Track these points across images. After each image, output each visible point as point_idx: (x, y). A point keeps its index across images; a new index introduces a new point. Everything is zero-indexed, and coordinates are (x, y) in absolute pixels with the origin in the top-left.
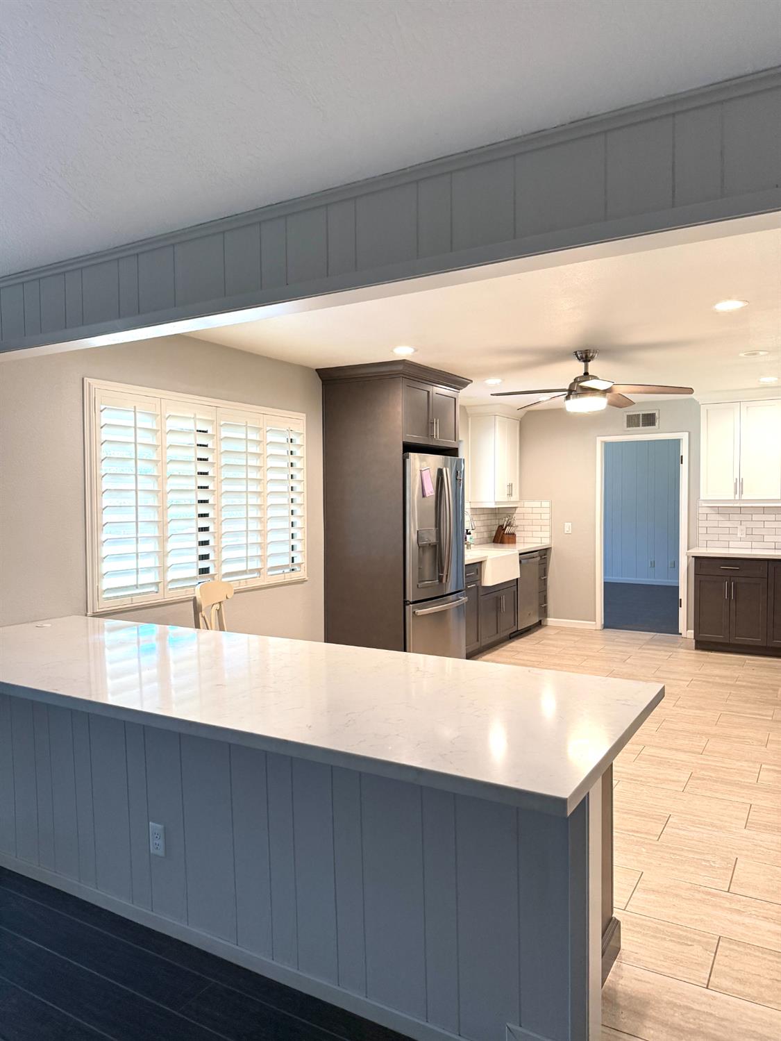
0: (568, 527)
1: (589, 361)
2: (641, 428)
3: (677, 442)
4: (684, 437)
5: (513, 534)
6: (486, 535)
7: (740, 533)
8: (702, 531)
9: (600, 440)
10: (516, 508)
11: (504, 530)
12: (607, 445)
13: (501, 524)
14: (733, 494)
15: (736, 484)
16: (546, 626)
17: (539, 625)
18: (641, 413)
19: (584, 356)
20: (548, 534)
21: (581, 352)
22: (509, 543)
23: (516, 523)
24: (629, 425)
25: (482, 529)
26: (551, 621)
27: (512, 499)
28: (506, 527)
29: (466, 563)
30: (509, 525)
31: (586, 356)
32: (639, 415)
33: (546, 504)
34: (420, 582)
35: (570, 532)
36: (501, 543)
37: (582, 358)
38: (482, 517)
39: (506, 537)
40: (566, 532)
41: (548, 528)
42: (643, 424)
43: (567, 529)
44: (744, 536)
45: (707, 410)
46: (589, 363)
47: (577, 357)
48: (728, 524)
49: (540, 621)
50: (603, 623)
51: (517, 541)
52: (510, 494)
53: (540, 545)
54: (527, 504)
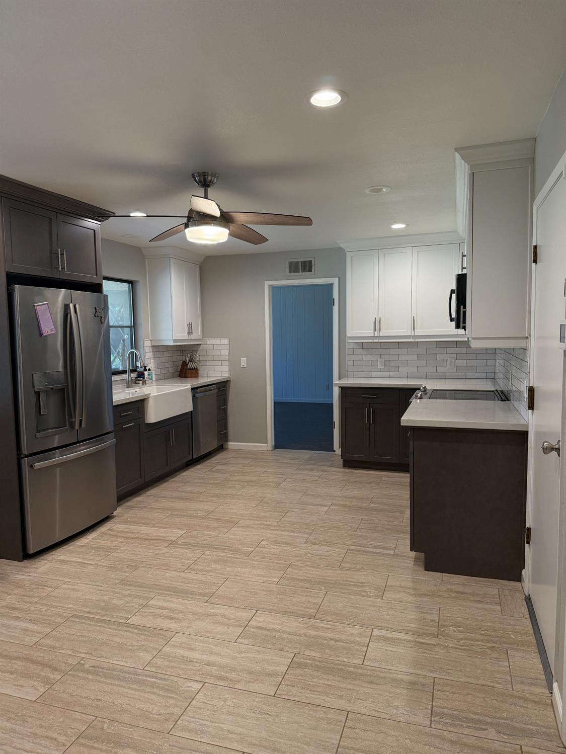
0: (244, 361)
1: (209, 186)
2: (300, 273)
3: (330, 286)
4: (335, 281)
5: (196, 370)
6: (171, 370)
7: (380, 366)
8: (350, 363)
9: (267, 284)
10: (199, 345)
11: (187, 365)
12: (273, 289)
13: (184, 360)
14: (373, 331)
15: (375, 323)
16: (227, 449)
17: (221, 448)
18: (300, 260)
19: (202, 180)
20: (227, 368)
21: (199, 174)
22: (191, 377)
23: (198, 359)
24: (290, 271)
25: (167, 365)
26: (231, 445)
27: (193, 337)
28: (188, 363)
29: (114, 404)
30: (191, 360)
31: (205, 180)
32: (298, 262)
33: (226, 341)
34: (38, 432)
35: (245, 366)
36: (184, 377)
37: (200, 181)
38: (166, 354)
39: (189, 371)
40: (242, 366)
41: (227, 363)
42: (302, 270)
43: (242, 364)
44: (383, 367)
45: (352, 257)
46: (209, 189)
47: (196, 181)
48: (370, 357)
49: (222, 445)
50: (273, 444)
51: (199, 375)
52: (190, 333)
53: (221, 378)
54: (210, 341)
